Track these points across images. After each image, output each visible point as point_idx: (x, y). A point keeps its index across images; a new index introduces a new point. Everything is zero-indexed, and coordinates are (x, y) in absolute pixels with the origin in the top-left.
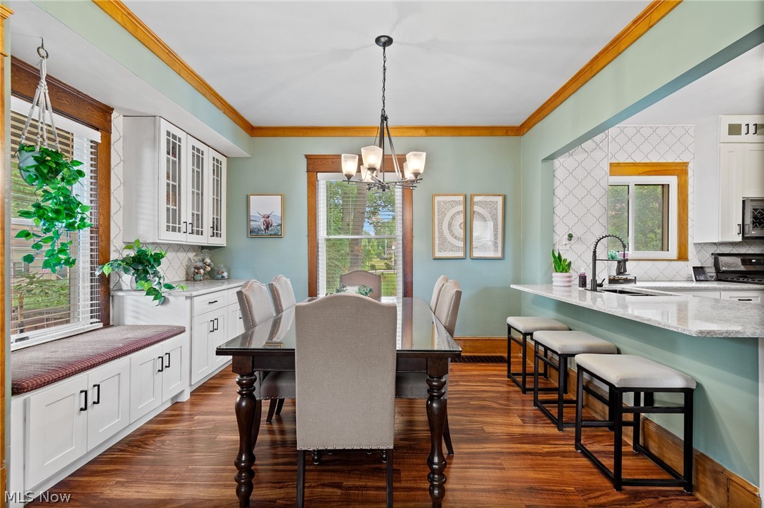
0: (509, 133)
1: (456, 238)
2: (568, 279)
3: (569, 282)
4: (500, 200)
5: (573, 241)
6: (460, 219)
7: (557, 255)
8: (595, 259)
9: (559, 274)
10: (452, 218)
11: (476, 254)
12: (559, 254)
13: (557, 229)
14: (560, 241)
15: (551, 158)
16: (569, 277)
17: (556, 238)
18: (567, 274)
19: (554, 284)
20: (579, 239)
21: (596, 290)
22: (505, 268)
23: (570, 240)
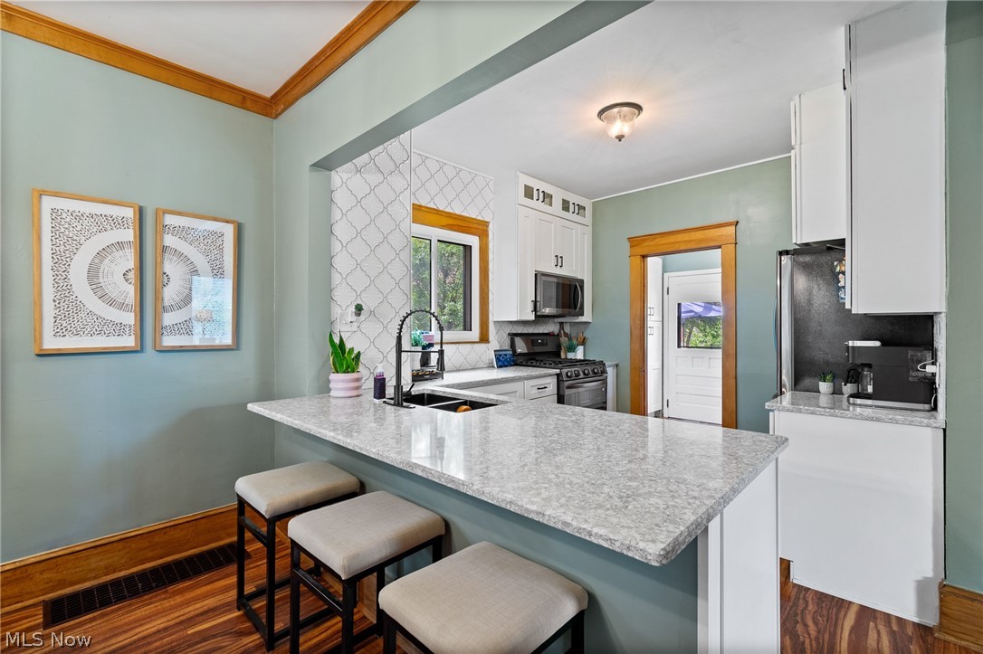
0: (248, 104)
1: (112, 303)
2: (356, 384)
3: (358, 388)
4: (229, 231)
5: (362, 317)
6: (128, 260)
7: (337, 341)
8: (399, 351)
9: (341, 376)
10: (102, 254)
11: (169, 341)
12: (341, 340)
13: (337, 295)
14: (342, 316)
15: (326, 165)
16: (358, 380)
17: (336, 311)
18: (355, 375)
19: (332, 393)
20: (372, 313)
21: (402, 406)
22: (243, 367)
23: (359, 315)
